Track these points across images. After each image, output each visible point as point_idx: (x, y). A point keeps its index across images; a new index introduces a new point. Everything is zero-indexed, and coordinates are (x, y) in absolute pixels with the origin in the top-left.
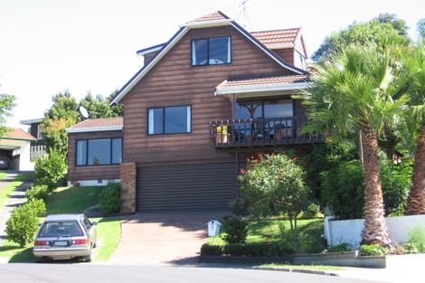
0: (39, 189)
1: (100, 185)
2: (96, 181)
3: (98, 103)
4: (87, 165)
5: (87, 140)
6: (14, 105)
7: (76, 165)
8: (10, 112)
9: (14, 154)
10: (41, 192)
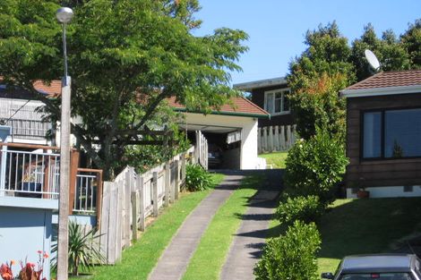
0: (302, 202)
1: (408, 194)
2: (402, 188)
3: (386, 46)
4: (382, 158)
5: (383, 111)
6: (242, 50)
7: (361, 158)
8: (236, 62)
9: (230, 140)
10: (307, 208)
